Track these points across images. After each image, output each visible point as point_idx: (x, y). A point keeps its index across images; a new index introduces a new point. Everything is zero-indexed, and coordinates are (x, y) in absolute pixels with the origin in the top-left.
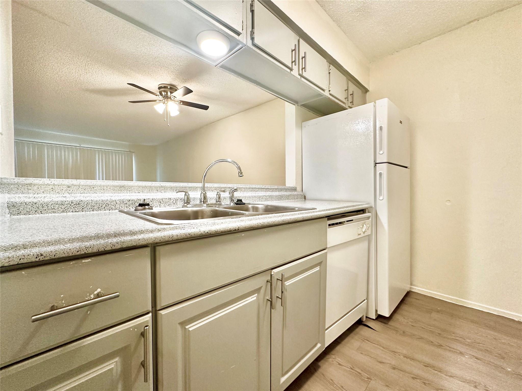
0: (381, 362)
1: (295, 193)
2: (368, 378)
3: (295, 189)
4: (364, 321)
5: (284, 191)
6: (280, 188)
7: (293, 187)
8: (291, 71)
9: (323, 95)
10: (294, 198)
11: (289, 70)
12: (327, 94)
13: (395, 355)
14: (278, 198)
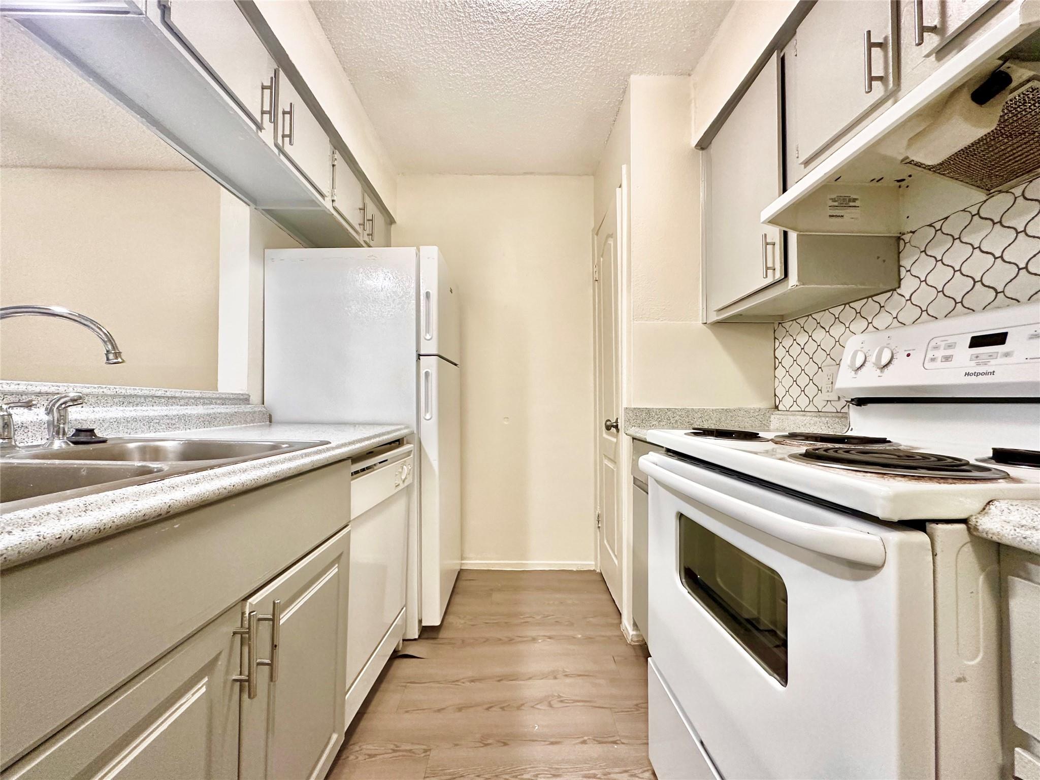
0: (439, 711)
1: (247, 408)
2: (425, 751)
3: (246, 400)
4: (400, 649)
5: (219, 404)
6: (207, 396)
7: (242, 395)
8: (259, 132)
9: (320, 205)
10: (245, 421)
11: (254, 127)
12: (327, 204)
13: (458, 685)
14: (203, 422)
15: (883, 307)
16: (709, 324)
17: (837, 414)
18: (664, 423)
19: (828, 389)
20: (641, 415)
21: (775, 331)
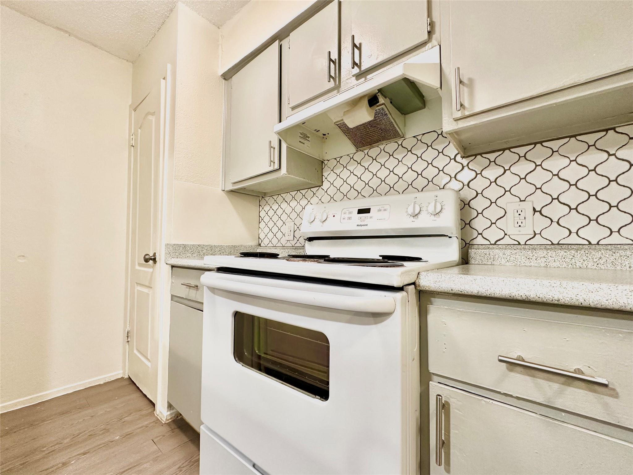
15: (315, 194)
16: (226, 191)
17: (293, 247)
18: (196, 255)
19: (289, 234)
20: (179, 249)
21: (260, 201)
